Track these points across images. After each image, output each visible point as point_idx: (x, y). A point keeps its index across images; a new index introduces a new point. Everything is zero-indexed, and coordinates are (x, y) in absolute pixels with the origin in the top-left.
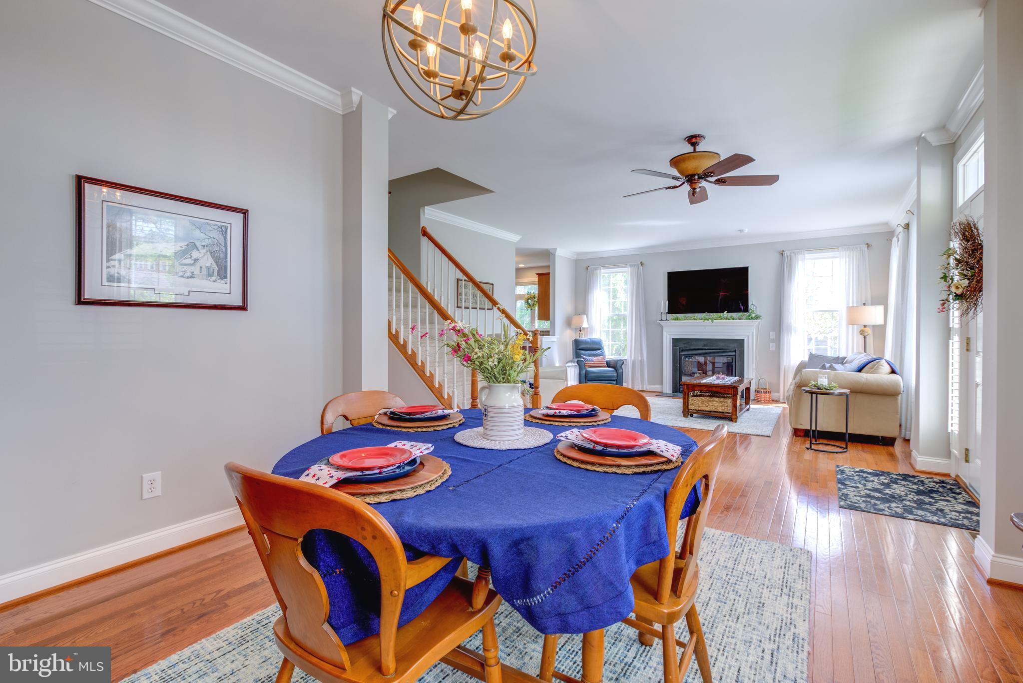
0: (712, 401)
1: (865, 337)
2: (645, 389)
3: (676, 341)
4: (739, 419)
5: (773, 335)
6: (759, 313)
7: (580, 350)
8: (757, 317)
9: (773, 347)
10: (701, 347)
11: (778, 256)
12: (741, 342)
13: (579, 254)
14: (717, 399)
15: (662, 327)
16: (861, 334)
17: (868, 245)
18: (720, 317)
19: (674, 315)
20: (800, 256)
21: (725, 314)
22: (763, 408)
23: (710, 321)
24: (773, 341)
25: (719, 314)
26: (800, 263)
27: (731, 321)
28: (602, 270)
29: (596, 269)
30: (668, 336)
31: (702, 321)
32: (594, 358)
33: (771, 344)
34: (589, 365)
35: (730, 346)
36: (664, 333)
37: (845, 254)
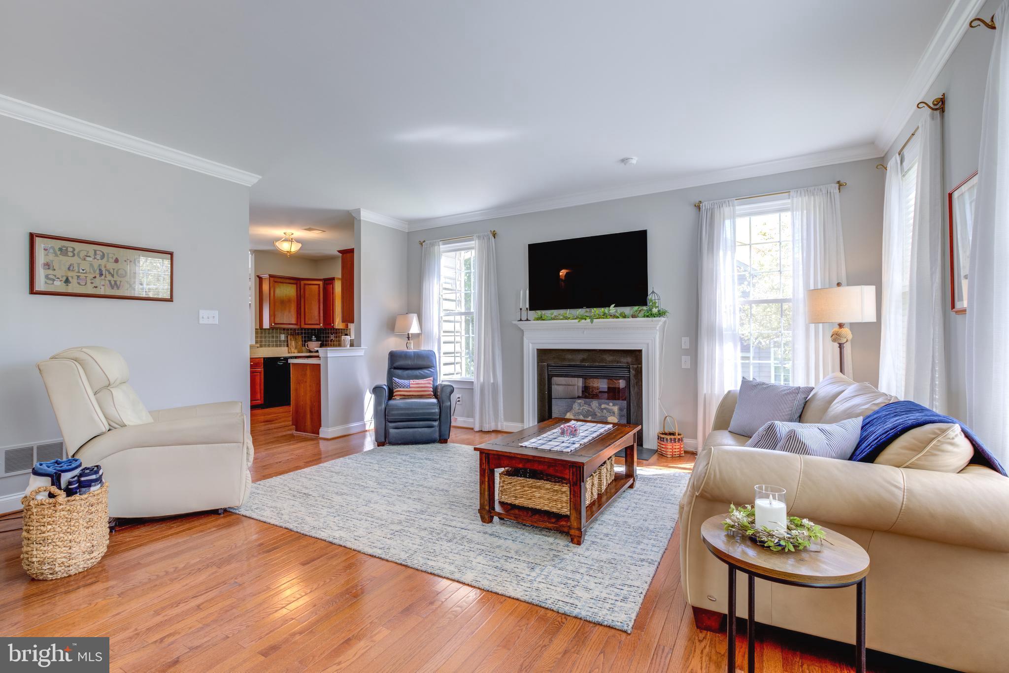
0: (539, 487)
1: (841, 346)
3: (543, 355)
4: (588, 538)
5: (685, 342)
6: (663, 306)
7: (395, 368)
8: (660, 314)
9: (686, 363)
10: (578, 363)
11: (692, 211)
12: (636, 355)
13: (411, 222)
14: (548, 485)
15: (522, 331)
16: (834, 340)
17: (840, 185)
18: (605, 314)
19: (539, 312)
20: (726, 210)
21: (612, 309)
22: (662, 477)
23: (588, 320)
24: (686, 352)
25: (603, 309)
26: (728, 223)
27: (621, 319)
28: (441, 246)
29: (433, 245)
30: (531, 345)
31: (577, 321)
32: (412, 381)
33: (683, 357)
34: (401, 395)
35: (620, 362)
36: (525, 339)
37: (799, 200)
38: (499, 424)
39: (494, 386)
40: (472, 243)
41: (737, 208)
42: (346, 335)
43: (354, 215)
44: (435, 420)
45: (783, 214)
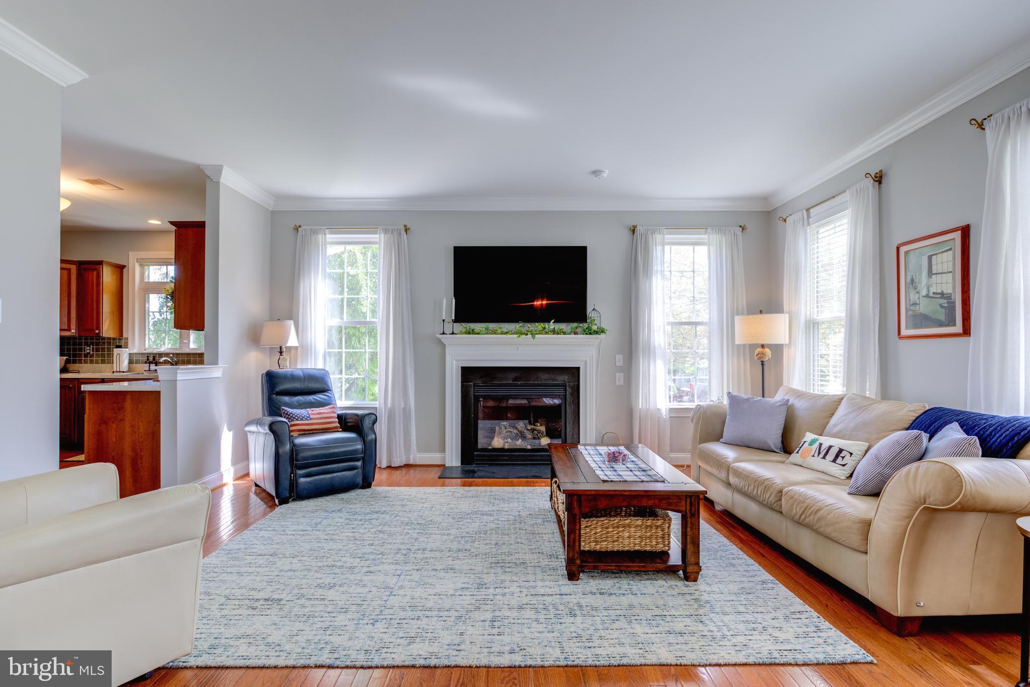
0: (629, 526)
2: (412, 462)
3: (468, 373)
5: (620, 360)
6: (602, 325)
7: (277, 394)
8: (599, 331)
9: (620, 379)
10: (511, 382)
11: (626, 234)
12: (575, 372)
13: (280, 197)
15: (443, 346)
17: (743, 228)
18: (544, 329)
19: (466, 325)
20: (658, 237)
21: (552, 325)
23: (529, 336)
24: (620, 369)
25: (542, 324)
26: (659, 248)
27: (562, 336)
28: (328, 236)
29: (315, 232)
30: (454, 362)
31: (516, 336)
32: (310, 411)
33: (617, 374)
34: (299, 430)
35: (557, 380)
36: (447, 356)
37: (715, 238)
38: (412, 457)
39: (406, 412)
40: (375, 237)
41: (666, 236)
42: (120, 347)
43: (207, 173)
44: (358, 460)
45: (697, 248)
